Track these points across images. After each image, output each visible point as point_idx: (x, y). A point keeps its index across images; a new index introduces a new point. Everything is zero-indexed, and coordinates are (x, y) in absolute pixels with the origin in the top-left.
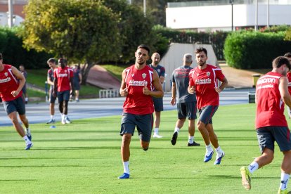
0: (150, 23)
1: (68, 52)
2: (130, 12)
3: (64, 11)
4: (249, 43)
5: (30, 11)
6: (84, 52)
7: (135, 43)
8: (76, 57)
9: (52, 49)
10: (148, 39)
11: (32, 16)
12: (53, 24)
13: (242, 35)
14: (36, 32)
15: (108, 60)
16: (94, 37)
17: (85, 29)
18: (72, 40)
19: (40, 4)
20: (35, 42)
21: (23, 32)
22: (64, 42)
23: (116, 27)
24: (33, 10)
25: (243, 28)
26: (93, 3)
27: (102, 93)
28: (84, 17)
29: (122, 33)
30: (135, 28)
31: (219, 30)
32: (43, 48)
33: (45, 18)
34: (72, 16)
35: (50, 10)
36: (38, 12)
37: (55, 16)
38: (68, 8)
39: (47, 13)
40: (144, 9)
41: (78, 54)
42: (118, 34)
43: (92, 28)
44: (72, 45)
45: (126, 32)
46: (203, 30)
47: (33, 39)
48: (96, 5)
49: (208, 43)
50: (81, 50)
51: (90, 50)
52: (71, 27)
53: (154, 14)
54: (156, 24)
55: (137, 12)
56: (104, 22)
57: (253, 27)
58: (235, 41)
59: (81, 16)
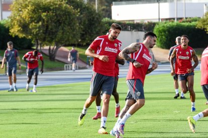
0: (100, 17)
1: (42, 37)
2: (86, 9)
3: (39, 8)
4: (171, 30)
5: (14, 9)
6: (53, 37)
7: (89, 31)
8: (48, 41)
9: (30, 35)
10: (99, 28)
11: (16, 12)
12: (31, 18)
13: (166, 25)
14: (19, 23)
15: (70, 43)
16: (60, 27)
17: (54, 21)
18: (45, 29)
19: (21, 4)
20: (18, 31)
21: (9, 24)
22: (39, 31)
23: (76, 19)
24: (16, 8)
25: (167, 19)
26: (59, 3)
27: (66, 66)
28: (53, 13)
29: (80, 23)
30: (90, 20)
31: (150, 21)
32: (24, 35)
33: (25, 14)
34: (45, 12)
35: (29, 8)
36: (20, 9)
37: (33, 12)
38: (41, 6)
39: (27, 10)
40: (96, 7)
41: (49, 39)
42: (78, 24)
43: (59, 21)
44: (45, 32)
45: (82, 23)
46: (138, 22)
47: (17, 29)
48: (61, 4)
49: (142, 31)
50: (51, 36)
51: (57, 36)
52: (44, 20)
53: (103, 10)
54: (105, 17)
55: (91, 9)
56: (68, 16)
57: (174, 19)
58: (161, 29)
59: (51, 12)
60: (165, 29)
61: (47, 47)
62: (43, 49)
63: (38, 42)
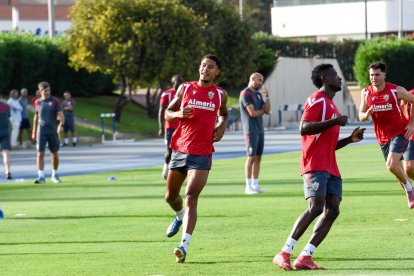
0: (248, 29)
1: (133, 72)
2: (220, 14)
3: (125, 15)
4: (389, 56)
5: (78, 14)
6: (155, 71)
7: (227, 58)
9: (110, 68)
10: (245, 52)
11: (82, 21)
12: (111, 32)
13: (379, 45)
14: (87, 44)
16: (169, 51)
17: (156, 39)
18: (138, 55)
19: (92, 5)
20: (86, 58)
21: (69, 44)
22: (127, 58)
24: (82, 12)
25: (381, 34)
26: (166, 2)
28: (154, 22)
29: (208, 44)
30: (228, 37)
31: (347, 38)
32: (98, 67)
33: (100, 24)
34: (138, 21)
35: (107, 13)
36: (89, 16)
37: (114, 22)
38: (132, 9)
39: (103, 17)
40: (240, 9)
41: (147, 74)
42: (203, 45)
44: (140, 61)
45: (213, 43)
46: (324, 39)
47: (84, 54)
48: (171, 4)
49: (332, 57)
50: (150, 69)
51: (163, 68)
52: (136, 36)
53: (255, 16)
54: (258, 30)
55: (230, 15)
56: (184, 30)
57: (396, 33)
58: (370, 53)
59: (150, 21)
60: (379, 53)
61: (142, 91)
62: (135, 95)
63: (124, 81)
